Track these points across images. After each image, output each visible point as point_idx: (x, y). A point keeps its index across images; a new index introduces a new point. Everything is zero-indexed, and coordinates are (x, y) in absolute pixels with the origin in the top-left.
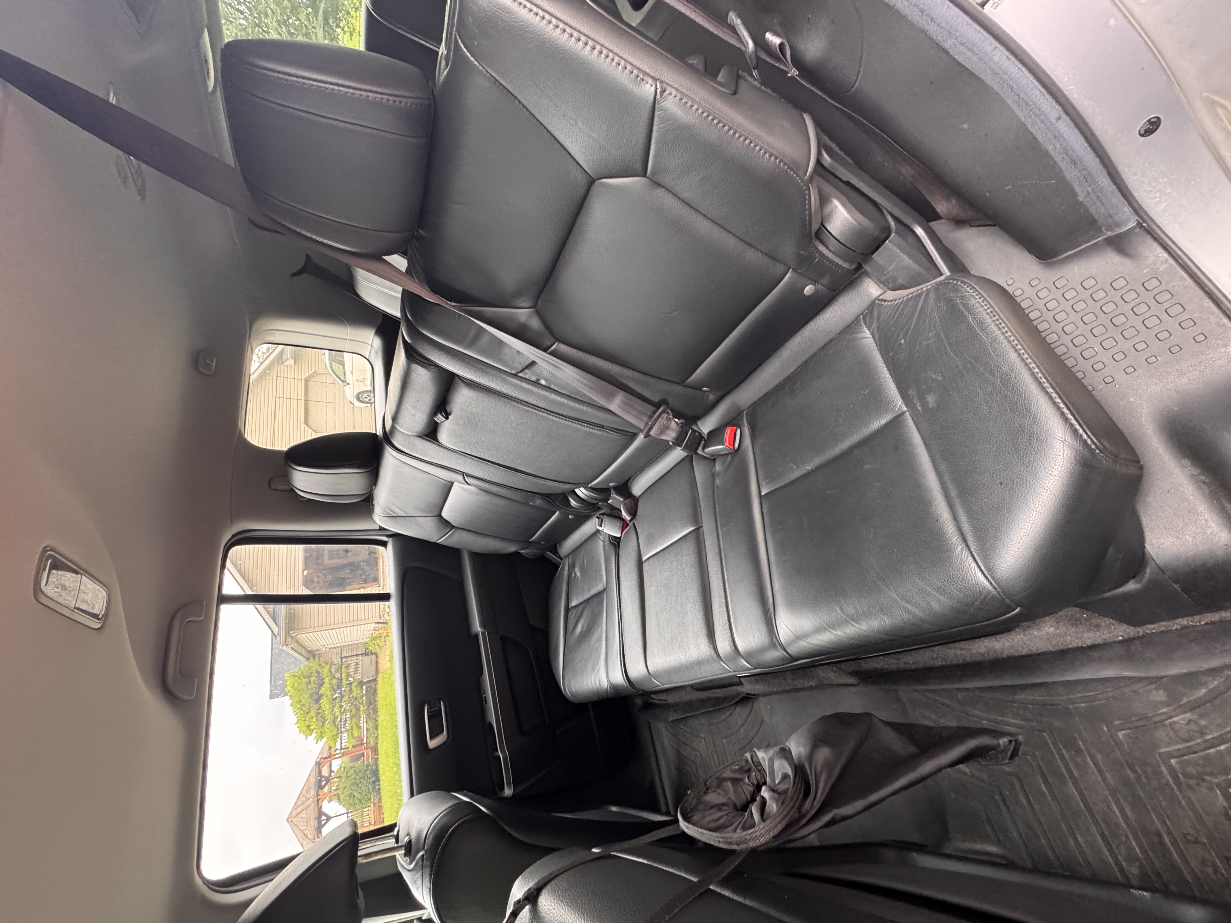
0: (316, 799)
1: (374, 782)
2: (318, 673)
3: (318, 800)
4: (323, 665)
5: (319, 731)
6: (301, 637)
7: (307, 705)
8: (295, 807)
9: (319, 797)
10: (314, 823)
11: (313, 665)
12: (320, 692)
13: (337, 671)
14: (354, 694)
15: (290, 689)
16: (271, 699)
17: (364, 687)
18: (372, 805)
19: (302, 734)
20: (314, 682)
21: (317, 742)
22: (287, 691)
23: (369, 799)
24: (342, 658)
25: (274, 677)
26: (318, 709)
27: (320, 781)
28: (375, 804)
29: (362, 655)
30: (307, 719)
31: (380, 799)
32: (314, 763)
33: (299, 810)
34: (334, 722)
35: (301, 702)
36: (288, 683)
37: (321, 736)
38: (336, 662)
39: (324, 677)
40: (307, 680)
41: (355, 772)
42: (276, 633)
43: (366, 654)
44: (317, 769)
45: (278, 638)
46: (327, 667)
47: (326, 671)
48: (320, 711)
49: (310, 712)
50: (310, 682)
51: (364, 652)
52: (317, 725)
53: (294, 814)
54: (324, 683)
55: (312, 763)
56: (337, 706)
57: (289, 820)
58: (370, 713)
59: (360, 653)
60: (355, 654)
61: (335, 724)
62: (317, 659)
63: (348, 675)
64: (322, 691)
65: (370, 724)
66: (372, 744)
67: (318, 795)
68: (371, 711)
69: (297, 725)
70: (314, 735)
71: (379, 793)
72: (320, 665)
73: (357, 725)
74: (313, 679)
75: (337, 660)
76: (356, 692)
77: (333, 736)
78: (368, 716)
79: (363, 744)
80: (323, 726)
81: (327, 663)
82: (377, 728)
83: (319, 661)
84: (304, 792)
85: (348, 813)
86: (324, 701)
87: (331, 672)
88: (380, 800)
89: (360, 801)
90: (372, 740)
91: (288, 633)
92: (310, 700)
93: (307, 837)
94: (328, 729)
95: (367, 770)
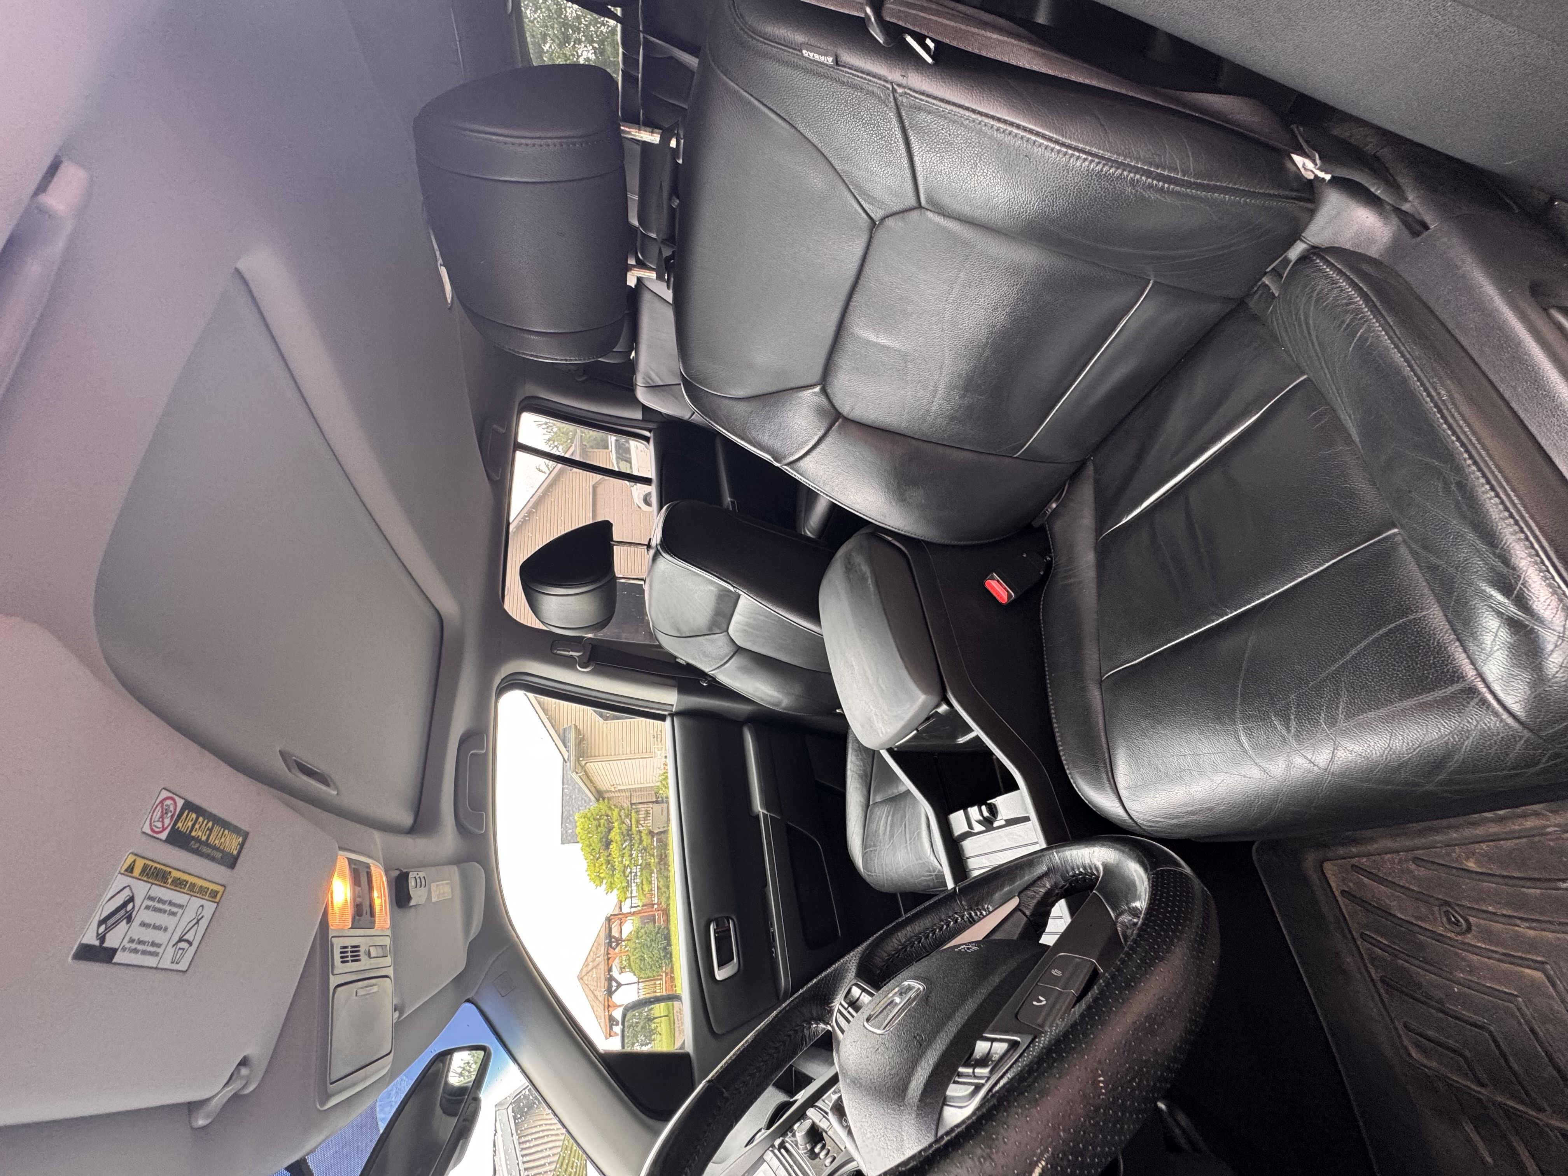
0: (606, 957)
1: (665, 948)
2: (607, 816)
3: (609, 959)
4: (613, 807)
5: (609, 880)
6: (591, 766)
7: (597, 850)
8: (586, 965)
9: (610, 956)
10: (604, 984)
11: (603, 806)
12: (609, 837)
13: (626, 816)
14: (645, 844)
15: (580, 831)
16: (562, 843)
17: (655, 839)
18: (664, 974)
19: (592, 883)
20: (604, 825)
21: (607, 893)
22: (577, 833)
23: (661, 967)
24: (632, 804)
25: (566, 819)
26: (608, 856)
27: (610, 943)
28: (666, 974)
29: (653, 802)
30: (597, 865)
31: (672, 968)
32: (604, 919)
33: (590, 968)
34: (624, 872)
35: (591, 845)
36: (578, 824)
37: (611, 887)
38: (625, 806)
39: (614, 820)
40: (596, 822)
41: (646, 933)
42: (566, 759)
43: (657, 802)
44: (607, 925)
45: (568, 764)
46: (616, 810)
47: (615, 813)
48: (609, 858)
49: (599, 858)
50: (599, 825)
51: (654, 800)
52: (607, 874)
53: (584, 973)
54: (613, 827)
55: (602, 920)
56: (627, 855)
57: (581, 978)
58: (661, 869)
59: (651, 800)
60: (645, 801)
61: (624, 875)
62: (606, 801)
63: (638, 821)
64: (612, 835)
65: (662, 883)
66: (664, 906)
67: (608, 954)
68: (662, 867)
69: (588, 873)
70: (604, 886)
71: (671, 961)
72: (610, 807)
73: (647, 879)
74: (602, 821)
75: (626, 804)
76: (646, 841)
77: (623, 888)
78: (660, 872)
79: (653, 905)
80: (613, 875)
81: (616, 806)
82: (668, 887)
83: (609, 803)
84: (594, 949)
85: (639, 982)
86: (613, 846)
87: (620, 816)
88: (672, 971)
89: (651, 967)
90: (663, 900)
91: (577, 760)
92: (600, 845)
93: (597, 999)
94: (618, 879)
95: (658, 933)
